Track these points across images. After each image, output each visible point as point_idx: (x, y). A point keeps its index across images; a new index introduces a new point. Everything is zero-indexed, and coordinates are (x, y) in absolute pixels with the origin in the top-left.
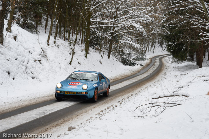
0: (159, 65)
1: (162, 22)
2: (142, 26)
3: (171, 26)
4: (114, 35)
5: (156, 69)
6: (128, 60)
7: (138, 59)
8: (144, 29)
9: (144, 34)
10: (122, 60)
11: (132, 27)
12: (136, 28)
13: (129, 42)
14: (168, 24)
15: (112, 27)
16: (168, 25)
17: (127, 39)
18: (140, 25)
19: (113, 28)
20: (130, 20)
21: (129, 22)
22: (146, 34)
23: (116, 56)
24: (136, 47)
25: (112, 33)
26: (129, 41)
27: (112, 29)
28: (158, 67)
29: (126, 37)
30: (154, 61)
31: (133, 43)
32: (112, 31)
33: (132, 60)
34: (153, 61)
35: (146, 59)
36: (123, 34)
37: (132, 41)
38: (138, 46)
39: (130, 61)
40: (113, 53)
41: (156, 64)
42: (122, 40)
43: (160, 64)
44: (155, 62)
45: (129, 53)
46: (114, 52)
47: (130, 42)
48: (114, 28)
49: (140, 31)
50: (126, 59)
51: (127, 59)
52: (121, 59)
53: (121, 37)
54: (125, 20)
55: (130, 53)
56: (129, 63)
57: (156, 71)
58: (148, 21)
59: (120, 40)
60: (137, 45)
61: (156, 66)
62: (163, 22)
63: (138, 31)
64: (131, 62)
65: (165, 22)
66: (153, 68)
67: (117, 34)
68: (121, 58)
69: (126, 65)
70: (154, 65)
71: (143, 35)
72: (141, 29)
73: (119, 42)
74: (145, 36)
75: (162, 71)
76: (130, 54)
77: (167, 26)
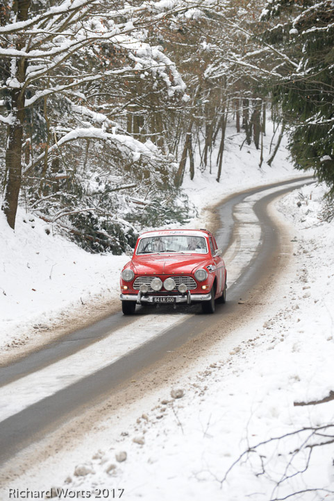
0: (262, 238)
1: (265, 12)
2: (160, 43)
3: (313, 29)
4: (28, 102)
5: (250, 257)
6: (104, 226)
7: (151, 217)
8: (169, 62)
9: (173, 84)
10: (76, 229)
11: (109, 56)
12: (131, 56)
13: (101, 132)
14: (295, 21)
15: (14, 61)
16: (299, 26)
17: (89, 118)
18: (146, 41)
19: (18, 64)
20: (96, 20)
21: (93, 26)
22: (183, 86)
23: (46, 211)
24: (137, 156)
25: (16, 89)
26: (104, 128)
27: (13, 69)
28: (260, 249)
29: (85, 110)
30: (231, 222)
31: (121, 138)
32: (13, 83)
33: (126, 223)
34: (227, 222)
35: (190, 213)
36: (71, 96)
37: (114, 129)
38: (147, 152)
39: (118, 227)
40: (28, 196)
41: (242, 231)
42: (63, 125)
43: (263, 230)
44: (237, 223)
45: (102, 188)
46: (31, 191)
47: (109, 130)
48: (23, 63)
49: (151, 72)
50: (96, 221)
51: (102, 219)
52: (69, 223)
53: (58, 108)
54: (74, 18)
55: (108, 190)
56: (111, 238)
57: (252, 269)
58: (188, 15)
59: (55, 125)
60: (140, 144)
61: (251, 244)
62: (267, 17)
63: (142, 72)
64: (119, 233)
65: (278, 13)
66: (236, 253)
67: (39, 94)
68: (71, 218)
69: (96, 250)
70: (232, 238)
71: (171, 93)
72: (157, 59)
73: (50, 136)
74: (178, 95)
75: (283, 266)
76: (110, 194)
77: (293, 31)
